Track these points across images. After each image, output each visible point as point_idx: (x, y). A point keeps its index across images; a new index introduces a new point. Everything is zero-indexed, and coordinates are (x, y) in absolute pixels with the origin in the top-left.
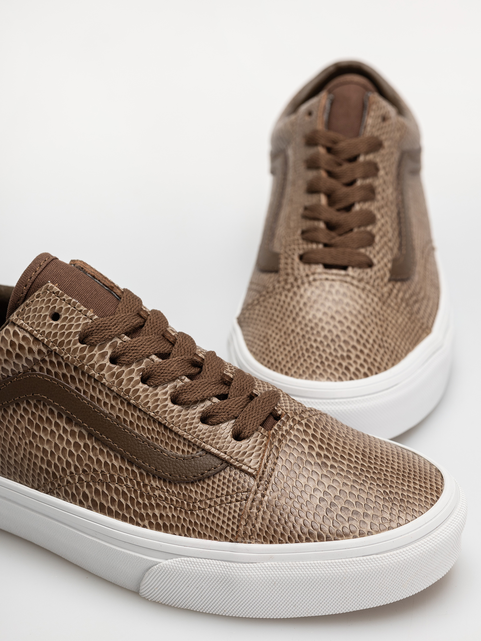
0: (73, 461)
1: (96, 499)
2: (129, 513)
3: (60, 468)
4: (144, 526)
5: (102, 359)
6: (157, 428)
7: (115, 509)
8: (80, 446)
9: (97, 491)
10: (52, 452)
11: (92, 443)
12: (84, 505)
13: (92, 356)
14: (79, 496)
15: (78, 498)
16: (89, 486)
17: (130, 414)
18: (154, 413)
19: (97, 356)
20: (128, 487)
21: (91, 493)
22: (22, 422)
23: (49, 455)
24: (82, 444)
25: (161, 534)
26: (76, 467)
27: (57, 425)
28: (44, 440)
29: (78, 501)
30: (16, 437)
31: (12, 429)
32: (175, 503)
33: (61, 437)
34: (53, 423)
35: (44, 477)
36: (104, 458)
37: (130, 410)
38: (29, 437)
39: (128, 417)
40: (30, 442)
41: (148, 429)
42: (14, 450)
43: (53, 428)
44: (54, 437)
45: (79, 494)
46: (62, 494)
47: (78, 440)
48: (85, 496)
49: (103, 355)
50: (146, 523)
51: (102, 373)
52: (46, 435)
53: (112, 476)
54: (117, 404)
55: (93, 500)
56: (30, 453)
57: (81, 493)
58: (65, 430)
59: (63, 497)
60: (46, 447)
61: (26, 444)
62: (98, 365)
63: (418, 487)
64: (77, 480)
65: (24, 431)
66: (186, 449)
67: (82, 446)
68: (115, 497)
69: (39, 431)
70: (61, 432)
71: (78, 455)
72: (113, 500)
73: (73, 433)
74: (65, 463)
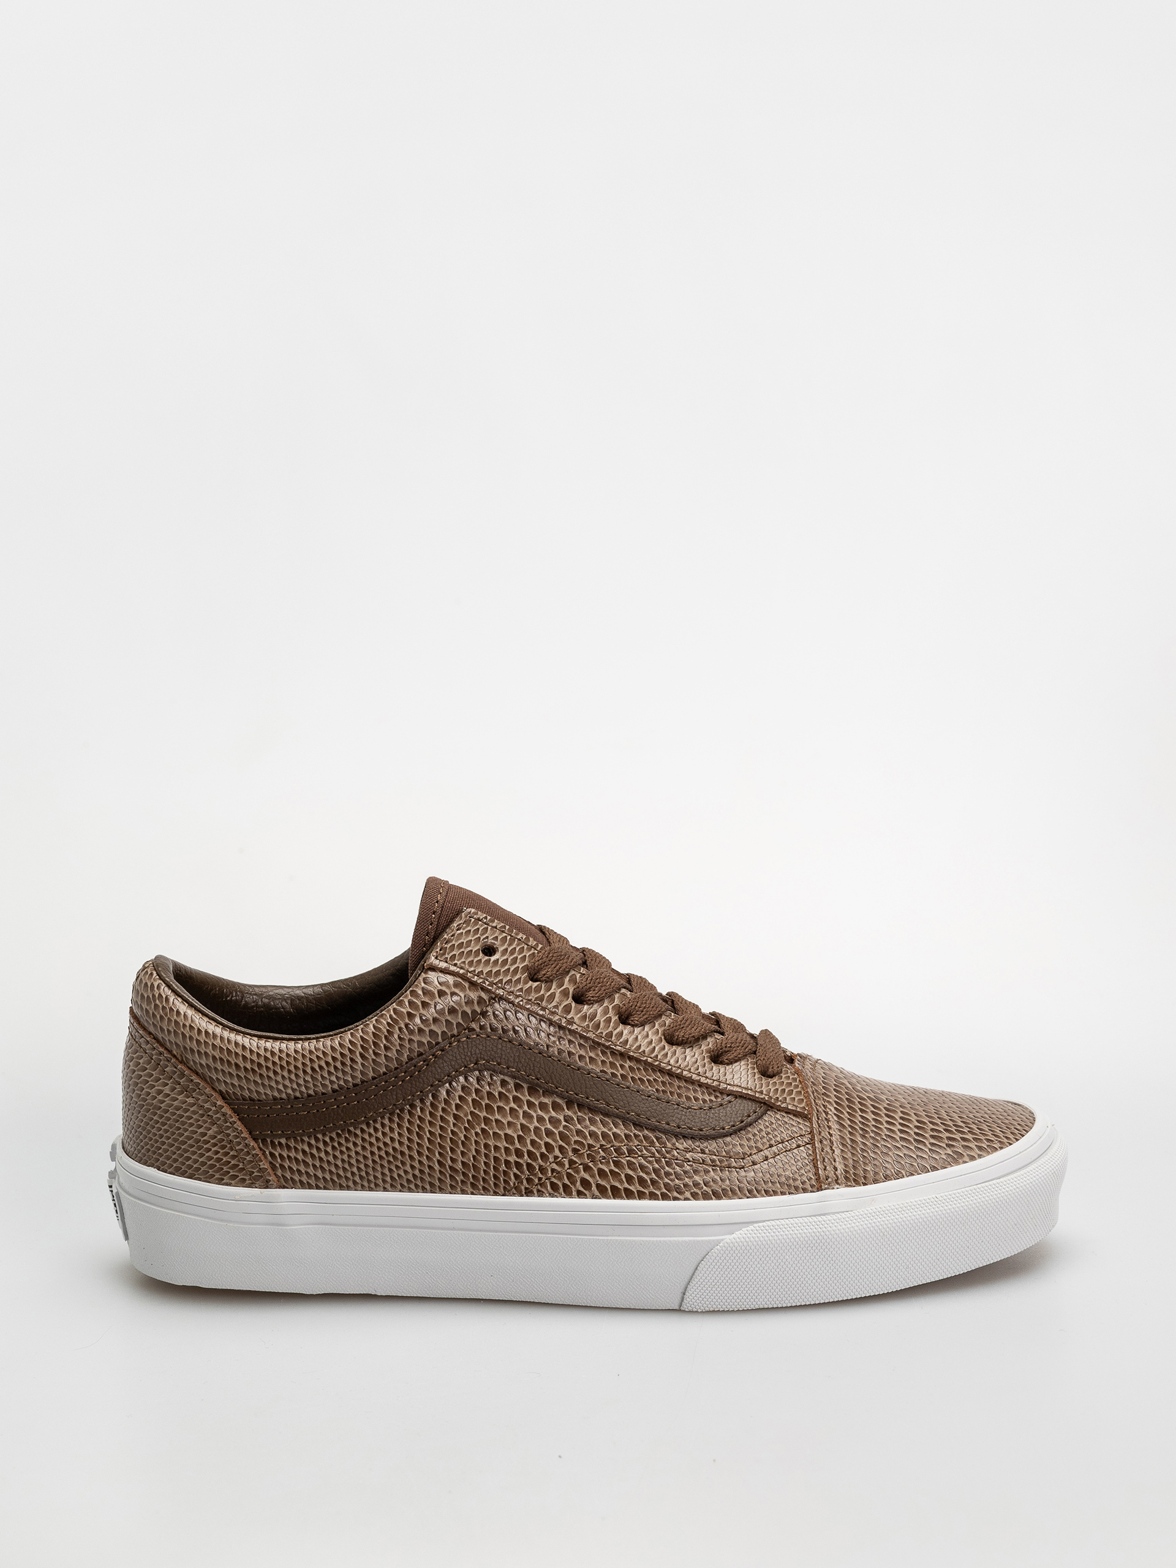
0: (555, 1141)
1: (603, 1183)
2: (659, 1189)
3: (538, 1155)
4: (686, 1199)
5: (566, 999)
6: (659, 1078)
7: (636, 1188)
8: (559, 1121)
9: (601, 1173)
10: (519, 1137)
11: (575, 1113)
12: (586, 1195)
13: (553, 996)
14: (575, 1186)
15: (574, 1189)
16: (587, 1168)
17: (618, 1066)
18: (651, 1058)
19: (557, 995)
20: (645, 1158)
21: (593, 1176)
22: (465, 1107)
23: (516, 1141)
24: (562, 1118)
25: (714, 1203)
26: (561, 1148)
27: (516, 1099)
28: (503, 1123)
29: (574, 1192)
30: (460, 1128)
31: (451, 1120)
32: (718, 1163)
33: (526, 1115)
34: (511, 1099)
35: (515, 1174)
36: (599, 1129)
37: (618, 1061)
38: (479, 1125)
39: (618, 1070)
40: (483, 1130)
41: (648, 1080)
42: (459, 1148)
43: (512, 1105)
44: (517, 1117)
45: (574, 1183)
46: (548, 1190)
47: (553, 1114)
48: (585, 1183)
49: (565, 993)
50: (688, 1194)
51: (569, 1017)
52: (504, 1116)
53: (618, 1150)
54: (598, 1055)
55: (598, 1186)
56: (486, 1146)
57: (579, 1181)
58: (530, 1104)
59: (550, 1194)
60: (510, 1132)
61: (477, 1134)
62: (562, 1006)
64: (567, 1166)
65: (470, 1117)
66: (707, 1098)
67: (563, 1120)
68: (631, 1173)
69: (493, 1113)
70: (526, 1108)
71: (560, 1133)
72: (629, 1178)
73: (543, 1106)
74: (543, 1147)
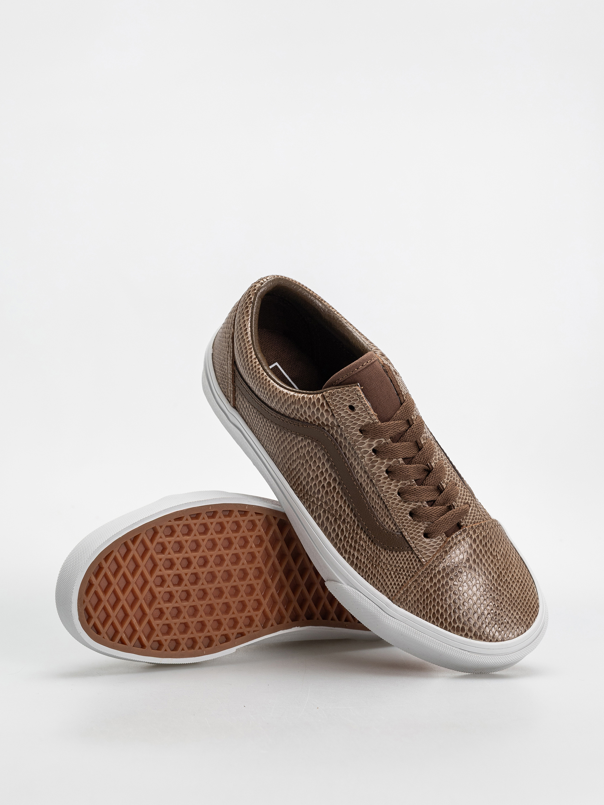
0: (323, 492)
1: (325, 522)
2: (340, 544)
3: (313, 490)
4: (344, 558)
5: (368, 448)
6: (381, 504)
7: (333, 536)
8: (331, 485)
9: (328, 518)
10: (312, 478)
11: (339, 489)
12: (316, 521)
13: (364, 443)
14: (316, 514)
15: (314, 514)
16: (324, 512)
17: (369, 486)
18: (384, 495)
19: (366, 444)
20: (346, 527)
21: (324, 516)
22: (304, 449)
23: (310, 479)
24: (333, 486)
25: (352, 569)
26: (322, 496)
27: (323, 464)
28: (311, 468)
29: (314, 516)
30: (296, 455)
31: (296, 449)
32: (369, 555)
33: (322, 473)
34: (322, 462)
35: (301, 488)
36: (341, 502)
37: (370, 484)
38: (303, 460)
39: (367, 488)
40: (303, 464)
41: (376, 501)
42: (291, 460)
43: (320, 465)
44: (318, 471)
45: (316, 512)
46: (307, 505)
47: (331, 481)
48: (320, 515)
49: (370, 446)
50: (347, 556)
51: (364, 455)
52: (314, 466)
53: (340, 516)
54: (365, 477)
55: (323, 522)
56: (299, 470)
57: (318, 513)
58: (327, 470)
59: (307, 507)
60: (311, 473)
61: (300, 462)
62: (364, 450)
63: (518, 617)
64: (319, 504)
65: (302, 455)
66: (392, 526)
67: (332, 487)
68: (336, 529)
69: (311, 461)
70: (324, 470)
71: (327, 491)
72: (334, 530)
73: (330, 475)
74: (317, 490)
